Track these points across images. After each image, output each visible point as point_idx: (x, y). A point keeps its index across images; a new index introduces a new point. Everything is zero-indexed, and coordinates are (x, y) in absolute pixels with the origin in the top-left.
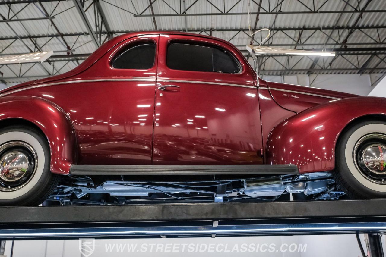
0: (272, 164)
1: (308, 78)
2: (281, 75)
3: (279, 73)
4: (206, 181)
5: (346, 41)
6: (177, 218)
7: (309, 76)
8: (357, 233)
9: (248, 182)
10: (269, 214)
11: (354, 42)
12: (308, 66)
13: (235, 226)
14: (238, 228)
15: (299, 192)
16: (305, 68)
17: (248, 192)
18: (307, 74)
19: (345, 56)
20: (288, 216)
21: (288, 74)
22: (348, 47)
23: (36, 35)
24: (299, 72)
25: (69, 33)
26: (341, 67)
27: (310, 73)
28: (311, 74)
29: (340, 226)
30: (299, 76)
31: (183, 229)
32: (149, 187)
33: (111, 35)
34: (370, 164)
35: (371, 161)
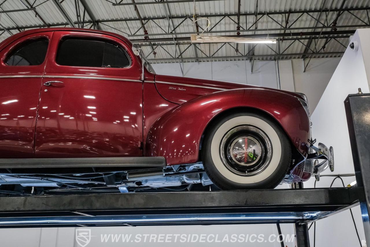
1: (303, 62)
2: (275, 60)
3: (273, 58)
4: (88, 173)
5: (335, 22)
6: (37, 209)
7: (304, 60)
8: (278, 222)
9: (130, 174)
10: (122, 205)
11: (345, 24)
12: (301, 50)
13: (145, 216)
14: (147, 218)
15: (195, 183)
16: (299, 52)
17: (144, 183)
18: (302, 58)
19: (338, 39)
21: (282, 59)
22: (337, 30)
23: (24, 26)
24: (293, 56)
25: (55, 23)
26: (337, 51)
27: (305, 57)
28: (306, 59)
29: (247, 215)
30: (294, 60)
31: (96, 219)
32: (42, 179)
33: (96, 24)
34: (238, 157)
35: (239, 153)
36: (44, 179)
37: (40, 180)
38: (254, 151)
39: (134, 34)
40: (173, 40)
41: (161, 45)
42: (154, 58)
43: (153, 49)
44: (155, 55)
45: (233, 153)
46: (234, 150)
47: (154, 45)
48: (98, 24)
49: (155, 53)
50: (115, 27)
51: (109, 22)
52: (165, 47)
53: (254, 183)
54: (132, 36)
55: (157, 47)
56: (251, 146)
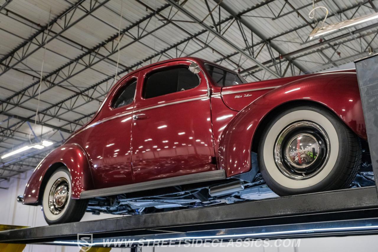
0: (221, 169)
9: (211, 190)
20: (194, 222)
33: (268, 42)
34: (297, 159)
35: (297, 154)
36: (155, 202)
37: (152, 202)
38: (314, 149)
39: (306, 41)
40: (350, 35)
41: (342, 43)
42: (339, 58)
43: (335, 50)
44: (340, 55)
45: (290, 155)
46: (291, 151)
47: (335, 45)
48: (270, 42)
49: (339, 54)
50: (287, 39)
51: (281, 37)
52: (348, 44)
53: (309, 186)
54: (304, 43)
55: (339, 46)
56: (310, 144)
